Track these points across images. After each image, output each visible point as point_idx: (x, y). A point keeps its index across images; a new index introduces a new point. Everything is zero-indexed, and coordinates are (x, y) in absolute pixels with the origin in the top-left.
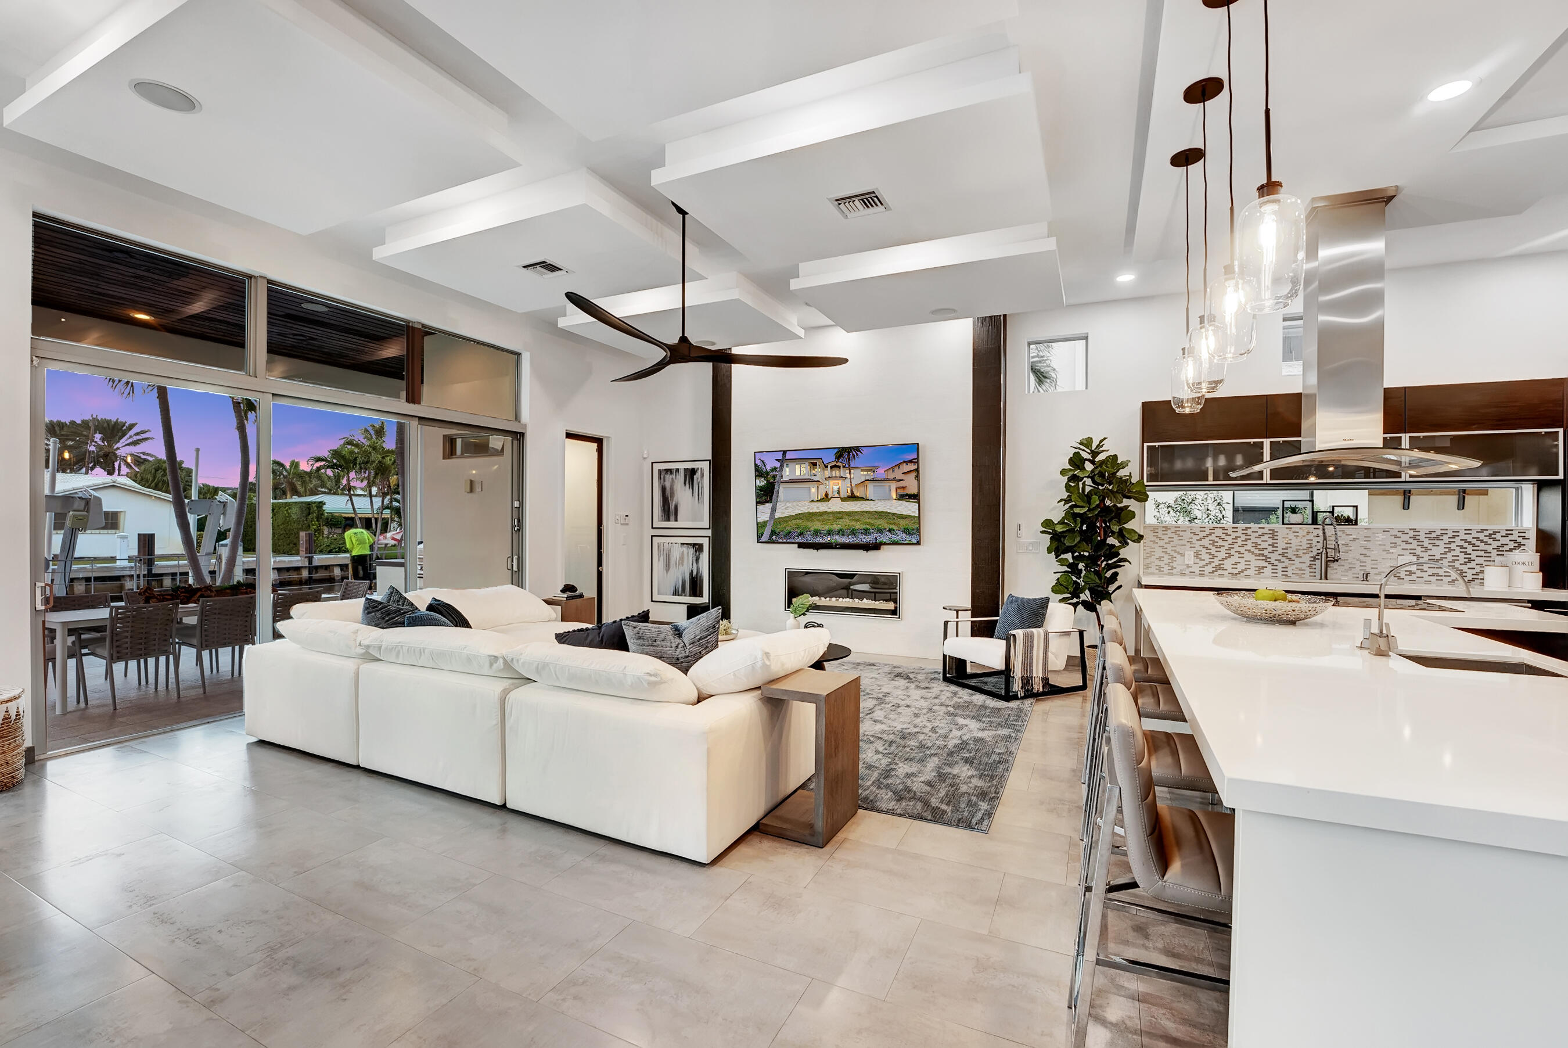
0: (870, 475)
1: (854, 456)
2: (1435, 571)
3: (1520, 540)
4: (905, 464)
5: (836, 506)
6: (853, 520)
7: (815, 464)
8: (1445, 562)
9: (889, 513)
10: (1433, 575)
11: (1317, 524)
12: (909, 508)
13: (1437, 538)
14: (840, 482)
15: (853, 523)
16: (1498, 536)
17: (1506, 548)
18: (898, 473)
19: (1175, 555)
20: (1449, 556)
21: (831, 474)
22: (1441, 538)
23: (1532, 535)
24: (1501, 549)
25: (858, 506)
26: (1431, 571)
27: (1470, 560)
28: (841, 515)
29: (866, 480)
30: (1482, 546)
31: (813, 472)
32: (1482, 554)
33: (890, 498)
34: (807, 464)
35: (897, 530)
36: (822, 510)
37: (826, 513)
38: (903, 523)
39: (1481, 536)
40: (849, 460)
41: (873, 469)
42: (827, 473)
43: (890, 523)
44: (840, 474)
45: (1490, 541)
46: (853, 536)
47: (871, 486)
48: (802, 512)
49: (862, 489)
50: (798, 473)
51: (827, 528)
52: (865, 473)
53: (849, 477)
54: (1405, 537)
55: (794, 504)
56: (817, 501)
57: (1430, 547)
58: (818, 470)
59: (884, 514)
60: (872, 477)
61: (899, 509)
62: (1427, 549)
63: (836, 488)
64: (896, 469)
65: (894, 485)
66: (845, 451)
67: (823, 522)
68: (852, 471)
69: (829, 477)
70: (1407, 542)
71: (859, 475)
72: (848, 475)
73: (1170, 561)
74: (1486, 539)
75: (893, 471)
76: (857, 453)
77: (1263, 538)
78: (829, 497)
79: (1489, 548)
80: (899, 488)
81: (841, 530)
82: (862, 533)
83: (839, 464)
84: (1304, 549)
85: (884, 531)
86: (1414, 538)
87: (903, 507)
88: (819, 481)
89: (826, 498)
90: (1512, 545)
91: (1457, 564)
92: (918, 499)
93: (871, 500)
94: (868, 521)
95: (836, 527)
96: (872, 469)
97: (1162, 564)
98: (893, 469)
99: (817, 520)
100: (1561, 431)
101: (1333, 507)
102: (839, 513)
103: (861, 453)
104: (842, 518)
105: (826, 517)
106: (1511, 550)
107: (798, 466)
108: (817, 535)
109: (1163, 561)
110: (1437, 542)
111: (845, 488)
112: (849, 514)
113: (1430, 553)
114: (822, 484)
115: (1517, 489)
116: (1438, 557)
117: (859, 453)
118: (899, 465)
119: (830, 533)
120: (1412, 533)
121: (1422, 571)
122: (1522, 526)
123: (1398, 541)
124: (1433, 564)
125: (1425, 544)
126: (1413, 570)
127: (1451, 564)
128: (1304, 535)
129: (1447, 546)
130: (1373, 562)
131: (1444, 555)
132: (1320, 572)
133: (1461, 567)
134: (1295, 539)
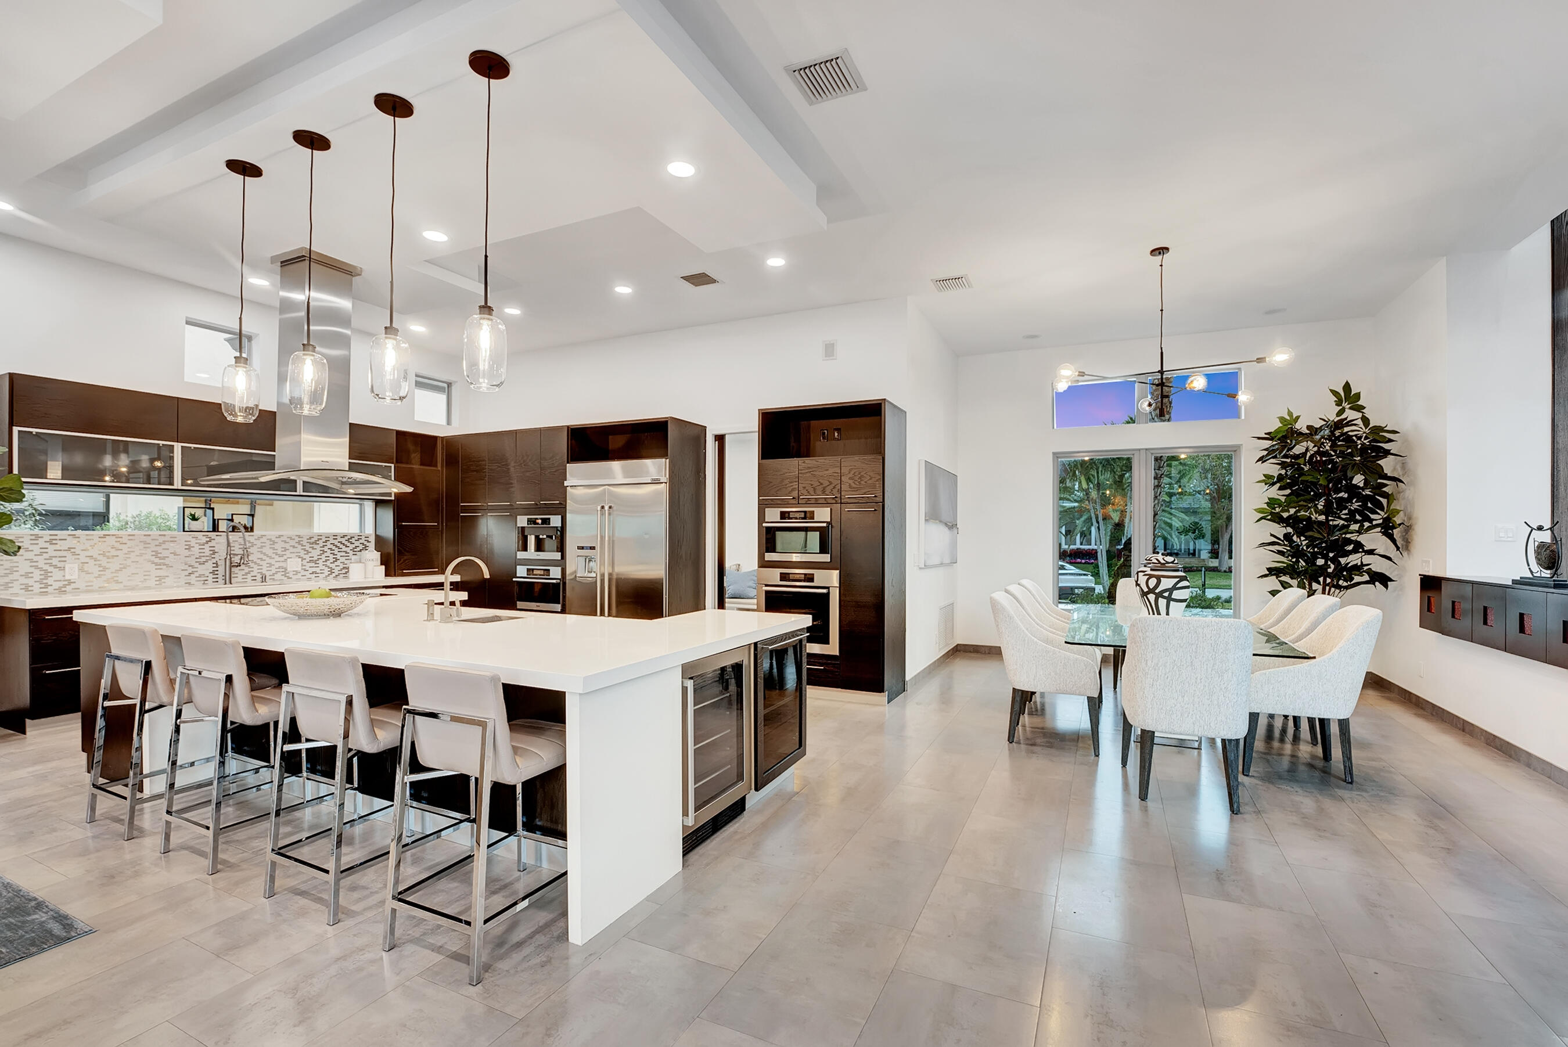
2: (314, 570)
3: (366, 543)
8: (320, 562)
10: (313, 573)
11: (218, 531)
13: (315, 543)
16: (353, 540)
17: (358, 549)
20: (323, 556)
22: (318, 542)
23: (372, 539)
24: (355, 550)
26: (311, 570)
27: (337, 560)
30: (344, 549)
32: (344, 554)
39: (343, 540)
45: (348, 544)
54: (293, 543)
57: (310, 550)
62: (308, 552)
70: (294, 547)
74: (346, 543)
77: (164, 546)
79: (348, 550)
84: (207, 556)
86: (299, 543)
90: (361, 547)
91: (328, 563)
100: (393, 465)
101: (232, 515)
106: (360, 551)
110: (315, 546)
113: (310, 555)
115: (361, 504)
116: (315, 559)
120: (297, 539)
121: (305, 570)
122: (364, 533)
123: (287, 546)
124: (313, 564)
125: (307, 548)
126: (299, 569)
127: (325, 563)
128: (207, 542)
129: (322, 549)
130: (268, 565)
131: (319, 557)
132: (224, 578)
133: (331, 565)
134: (197, 547)
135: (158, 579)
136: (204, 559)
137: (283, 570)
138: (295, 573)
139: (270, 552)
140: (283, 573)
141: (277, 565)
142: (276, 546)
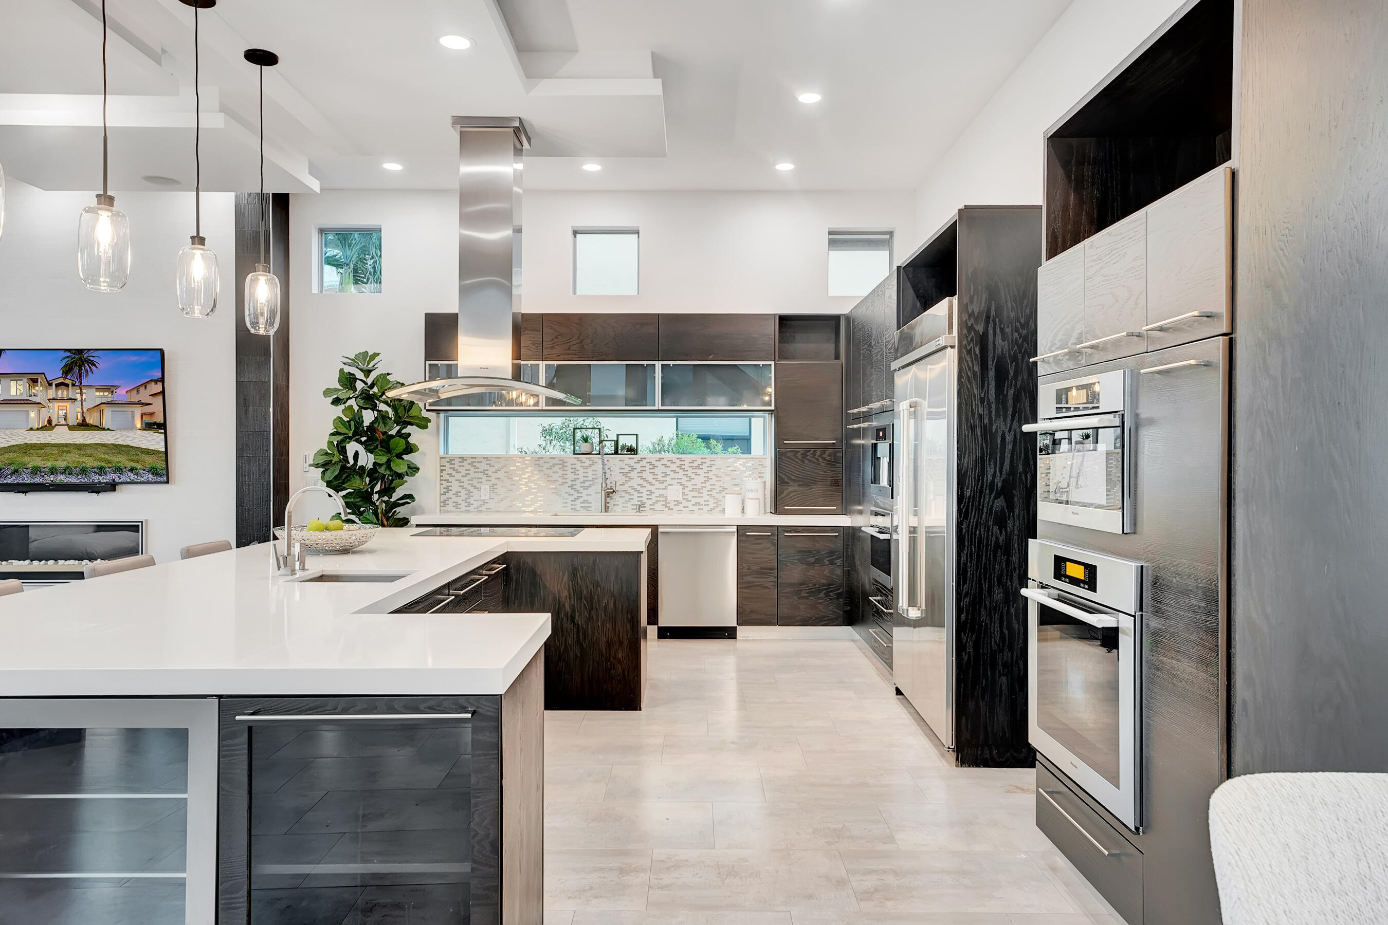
0: (106, 396)
1: (86, 371)
2: (697, 500)
4: (153, 383)
5: (61, 436)
6: (84, 455)
7: (35, 381)
8: (705, 490)
9: (132, 447)
10: (696, 504)
12: (154, 441)
13: (698, 467)
14: (68, 404)
15: (85, 459)
18: (144, 396)
19: (472, 489)
20: (708, 484)
21: (57, 394)
22: (701, 467)
23: (769, 463)
25: (90, 437)
26: (694, 500)
28: (68, 449)
29: (102, 403)
31: (34, 391)
33: (133, 427)
34: (25, 380)
35: (141, 469)
36: (43, 441)
37: (48, 445)
38: (150, 460)
40: (80, 376)
41: (112, 389)
42: (52, 393)
43: (133, 461)
44: (68, 394)
46: (84, 476)
47: (108, 412)
48: (17, 443)
49: (96, 415)
50: (13, 392)
51: (49, 464)
52: (101, 394)
53: (79, 399)
54: (673, 467)
55: (8, 432)
56: (38, 429)
57: (693, 476)
58: (39, 389)
59: (124, 449)
60: (109, 400)
61: (145, 441)
62: (691, 479)
63: (62, 413)
64: (142, 389)
65: (138, 411)
66: (76, 365)
67: (45, 457)
68: (84, 391)
69: (54, 399)
70: (675, 472)
71: (93, 397)
72: (78, 396)
73: (467, 496)
75: (138, 392)
76: (90, 367)
77: (554, 469)
78: (53, 425)
80: (145, 414)
81: (68, 467)
82: (95, 472)
83: (67, 381)
84: (590, 481)
85: (125, 470)
86: (680, 467)
87: (150, 439)
88: (40, 403)
89: (49, 425)
91: (714, 493)
92: (165, 430)
93: (108, 429)
94: (103, 456)
95: (61, 464)
96: (109, 389)
97: (459, 500)
98: (137, 389)
99: (37, 454)
100: (773, 363)
101: (618, 435)
102: (66, 445)
103: (96, 367)
104: (69, 452)
105: (48, 450)
107: (13, 383)
108: (36, 474)
109: (460, 496)
110: (698, 471)
111: (74, 413)
112: (79, 447)
113: (693, 482)
114: (45, 407)
116: (699, 486)
117: (93, 368)
118: (145, 385)
119: (53, 471)
120: (678, 463)
121: (688, 500)
123: (668, 471)
124: (696, 494)
125: (689, 473)
126: (680, 499)
127: (709, 493)
128: (590, 466)
129: (706, 475)
130: (648, 493)
131: (703, 485)
132: (608, 505)
133: (717, 496)
134: (582, 470)
136: (587, 484)
137: (664, 499)
138: (676, 503)
139: (650, 477)
140: (664, 503)
141: (658, 493)
142: (656, 471)
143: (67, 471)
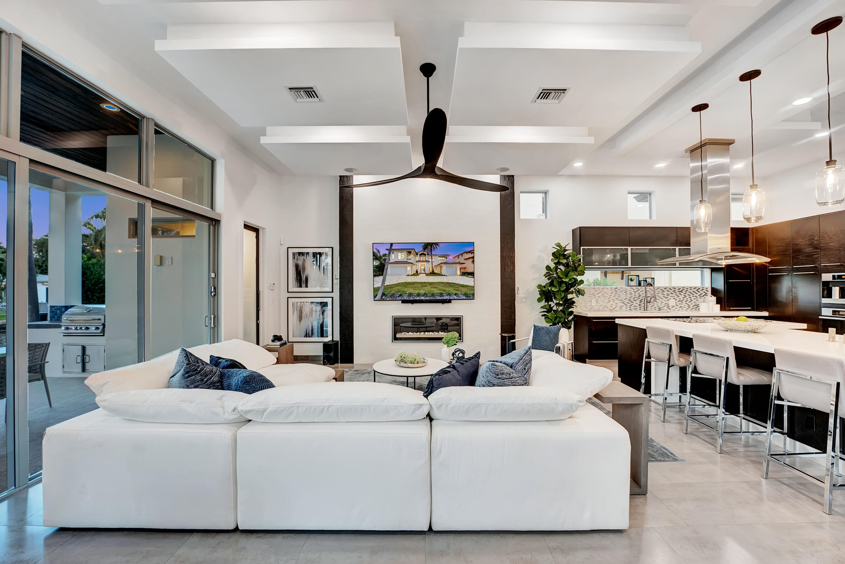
0: (443, 260)
1: (434, 248)
2: (681, 305)
3: (706, 292)
4: (466, 254)
5: (422, 278)
6: (433, 287)
7: (410, 253)
8: (684, 301)
9: (455, 284)
10: (680, 307)
11: (641, 286)
12: (467, 281)
13: (681, 291)
14: (425, 264)
15: (433, 289)
16: (699, 290)
17: (702, 295)
18: (461, 259)
19: (588, 301)
20: (685, 299)
21: (420, 259)
22: (682, 291)
23: (710, 290)
24: (701, 295)
25: (436, 279)
27: (691, 301)
28: (425, 285)
29: (441, 263)
30: (695, 295)
31: (409, 257)
32: (695, 298)
33: (456, 274)
34: (405, 252)
35: (460, 294)
36: (414, 281)
37: (416, 283)
38: (464, 290)
39: (695, 290)
40: (431, 250)
41: (446, 256)
42: (418, 258)
43: (456, 290)
44: (425, 259)
45: (697, 292)
46: (433, 298)
47: (444, 267)
48: (401, 282)
49: (439, 268)
50: (400, 258)
51: (417, 292)
52: (441, 258)
53: (431, 261)
54: (671, 291)
55: (397, 277)
56: (411, 275)
57: (679, 295)
58: (412, 256)
59: (452, 284)
60: (445, 261)
61: (462, 281)
63: (423, 268)
64: (460, 257)
65: (458, 267)
66: (429, 245)
67: (415, 288)
68: (433, 257)
69: (419, 261)
70: (672, 294)
71: (437, 260)
72: (430, 260)
73: (585, 304)
74: (696, 292)
75: (458, 257)
76: (436, 246)
77: (622, 293)
78: (419, 273)
79: (697, 295)
80: (462, 268)
81: (425, 293)
82: (438, 296)
83: (425, 253)
85: (452, 295)
86: (674, 291)
87: (464, 280)
88: (412, 263)
89: (417, 273)
90: (704, 294)
91: (687, 302)
92: (474, 275)
93: (445, 275)
94: (442, 288)
95: (422, 292)
96: (445, 256)
98: (458, 256)
99: (411, 287)
101: (646, 278)
102: (425, 283)
103: (439, 246)
104: (426, 286)
105: (416, 285)
106: (703, 296)
107: (399, 254)
108: (411, 296)
109: (582, 304)
110: (681, 293)
111: (428, 267)
112: (431, 284)
113: (679, 298)
114: (414, 265)
115: (702, 271)
116: (681, 300)
117: (437, 246)
118: (462, 254)
119: (418, 295)
120: (673, 290)
121: (677, 305)
122: (704, 286)
123: (669, 293)
124: (680, 303)
125: (678, 294)
126: (674, 305)
127: (686, 302)
128: (637, 291)
129: (685, 295)
130: (661, 302)
131: (683, 299)
132: (644, 308)
133: (689, 303)
134: (634, 293)
135: (620, 307)
136: (636, 299)
137: (667, 305)
138: (672, 307)
139: (662, 296)
140: (667, 307)
141: (665, 302)
142: (664, 293)
143: (424, 295)
